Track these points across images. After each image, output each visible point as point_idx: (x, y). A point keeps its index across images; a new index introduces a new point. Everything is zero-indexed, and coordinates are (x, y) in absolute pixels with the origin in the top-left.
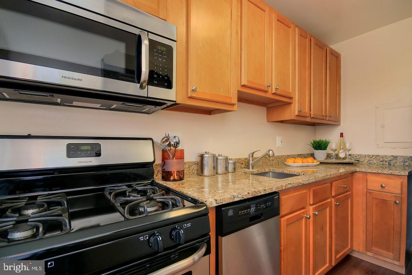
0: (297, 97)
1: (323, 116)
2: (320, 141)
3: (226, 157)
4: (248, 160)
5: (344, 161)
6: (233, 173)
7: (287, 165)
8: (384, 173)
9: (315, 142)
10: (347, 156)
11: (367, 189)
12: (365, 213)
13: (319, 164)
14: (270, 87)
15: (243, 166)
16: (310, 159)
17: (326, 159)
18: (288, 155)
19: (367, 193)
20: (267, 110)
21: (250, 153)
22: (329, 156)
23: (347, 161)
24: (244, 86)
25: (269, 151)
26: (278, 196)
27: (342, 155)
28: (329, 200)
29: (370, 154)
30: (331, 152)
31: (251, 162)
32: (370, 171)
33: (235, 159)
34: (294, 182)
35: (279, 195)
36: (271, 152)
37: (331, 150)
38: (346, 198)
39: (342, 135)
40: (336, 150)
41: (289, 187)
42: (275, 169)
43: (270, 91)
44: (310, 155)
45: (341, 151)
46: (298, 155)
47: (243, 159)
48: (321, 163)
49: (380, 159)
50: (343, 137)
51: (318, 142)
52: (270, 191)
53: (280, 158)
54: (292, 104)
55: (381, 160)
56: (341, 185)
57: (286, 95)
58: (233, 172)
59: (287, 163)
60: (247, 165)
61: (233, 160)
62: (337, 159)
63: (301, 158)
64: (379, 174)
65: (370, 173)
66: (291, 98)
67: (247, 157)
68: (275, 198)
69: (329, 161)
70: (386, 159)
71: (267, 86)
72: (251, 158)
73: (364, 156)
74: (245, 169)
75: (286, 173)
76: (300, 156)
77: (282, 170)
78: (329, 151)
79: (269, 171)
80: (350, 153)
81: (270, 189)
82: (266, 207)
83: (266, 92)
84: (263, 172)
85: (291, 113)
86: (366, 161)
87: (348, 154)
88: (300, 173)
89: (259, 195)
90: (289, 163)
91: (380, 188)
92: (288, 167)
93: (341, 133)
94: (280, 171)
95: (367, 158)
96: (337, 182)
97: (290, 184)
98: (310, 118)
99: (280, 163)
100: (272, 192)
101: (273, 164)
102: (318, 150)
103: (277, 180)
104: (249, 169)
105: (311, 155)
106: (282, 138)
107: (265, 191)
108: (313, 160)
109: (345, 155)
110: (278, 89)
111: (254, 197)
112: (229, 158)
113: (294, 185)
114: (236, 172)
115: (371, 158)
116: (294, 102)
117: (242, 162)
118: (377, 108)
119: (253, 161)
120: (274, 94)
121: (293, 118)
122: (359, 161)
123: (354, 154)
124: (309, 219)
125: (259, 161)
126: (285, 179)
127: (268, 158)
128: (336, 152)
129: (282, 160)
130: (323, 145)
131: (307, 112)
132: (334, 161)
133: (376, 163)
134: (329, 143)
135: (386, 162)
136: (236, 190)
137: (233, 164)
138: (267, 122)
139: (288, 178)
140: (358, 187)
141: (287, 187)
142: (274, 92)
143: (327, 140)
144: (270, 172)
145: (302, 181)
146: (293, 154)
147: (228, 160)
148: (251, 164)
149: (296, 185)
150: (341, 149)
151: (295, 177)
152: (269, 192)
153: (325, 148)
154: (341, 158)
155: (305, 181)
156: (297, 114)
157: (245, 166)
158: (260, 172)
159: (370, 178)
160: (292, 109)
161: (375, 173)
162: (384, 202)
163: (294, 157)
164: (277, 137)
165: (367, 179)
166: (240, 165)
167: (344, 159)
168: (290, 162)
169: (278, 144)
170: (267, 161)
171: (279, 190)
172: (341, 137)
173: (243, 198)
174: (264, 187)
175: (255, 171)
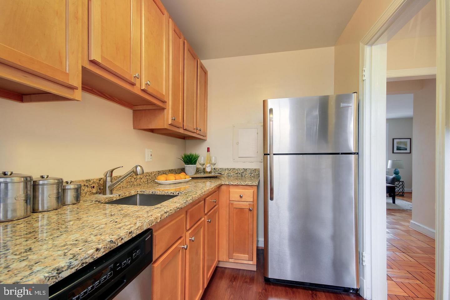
0: (170, 103)
1: (194, 129)
2: (191, 155)
3: (58, 180)
4: (104, 182)
5: (210, 175)
6: (74, 206)
7: (158, 183)
8: (242, 184)
9: (186, 156)
10: (213, 171)
11: (230, 201)
12: (228, 223)
13: (191, 179)
14: (138, 78)
15: (94, 191)
16: (182, 175)
17: (196, 173)
18: (159, 171)
19: (229, 204)
20: (133, 113)
21: (107, 170)
22: (198, 171)
23: (213, 174)
24: (93, 62)
25: (136, 167)
26: (150, 236)
27: (208, 169)
28: (203, 219)
29: (228, 168)
30: (200, 166)
31: (109, 184)
32: (232, 184)
33: (79, 181)
34: (171, 209)
35: (152, 234)
36: (139, 168)
37: (200, 164)
38: (215, 212)
39: (208, 150)
40: (204, 164)
41: (165, 217)
42: (144, 190)
43: (138, 85)
44: (180, 170)
45: (208, 165)
46: (169, 170)
47: (95, 180)
48: (192, 178)
49: (235, 171)
50: (209, 152)
51: (189, 156)
52: (139, 232)
53: (150, 175)
54: (166, 111)
55: (236, 173)
56: (211, 200)
57: (159, 96)
58: (74, 204)
59: (158, 181)
60: (102, 188)
61: (75, 183)
62: (204, 173)
63: (172, 173)
64: (238, 186)
65: (232, 186)
66: (164, 102)
67: (103, 176)
68: (146, 239)
69: (198, 175)
70: (240, 172)
71: (135, 77)
72: (109, 179)
73: (224, 170)
74: (96, 195)
75: (158, 194)
76: (171, 171)
77: (153, 191)
78: (198, 165)
79: (136, 193)
80: (215, 167)
81: (139, 228)
82: (133, 261)
83: (133, 84)
84: (127, 196)
85: (164, 121)
86: (226, 174)
87: (213, 168)
88: (174, 193)
89: (119, 244)
90: (160, 181)
91: (239, 199)
92: (160, 186)
93: (208, 148)
94: (151, 193)
95: (226, 171)
96: (209, 198)
97: (166, 213)
98: (183, 130)
99: (149, 181)
100: (142, 231)
101: (141, 184)
102: (188, 165)
103: (147, 208)
104: (104, 193)
105: (182, 170)
106: (152, 151)
107: (130, 235)
108: (185, 176)
109: (210, 169)
110: (149, 85)
111: (111, 251)
112: (64, 181)
113: (171, 213)
114: (81, 202)
115: (229, 171)
116: (167, 108)
117: (92, 186)
118: (234, 127)
119: (111, 181)
120: (144, 91)
121: (166, 127)
122: (221, 174)
123: (217, 167)
124: (186, 249)
125: (121, 182)
126: (159, 206)
127: (135, 176)
128: (204, 167)
129: (152, 178)
130: (194, 160)
131: (180, 122)
132: (202, 175)
133: (233, 175)
134: (198, 157)
135: (239, 174)
136: (70, 246)
137: (75, 190)
138: (134, 129)
139: (162, 203)
140: (223, 200)
141: (163, 218)
142: (143, 88)
143: (197, 154)
144: (137, 195)
145: (180, 204)
146: (164, 169)
147: (64, 184)
148: (109, 187)
149: (174, 212)
150: (207, 164)
151: (171, 200)
152: (137, 234)
153: (195, 163)
154: (207, 172)
155: (184, 204)
156: (170, 122)
157: (99, 190)
158: (123, 197)
159: (232, 190)
160: (166, 117)
161: (236, 185)
162: (241, 210)
163: (164, 173)
164: (146, 149)
165: (229, 191)
166: (89, 189)
167: (210, 172)
168: (161, 179)
169: (148, 158)
170: (133, 180)
171: (153, 225)
172: (208, 152)
173: (83, 263)
174: (129, 226)
175: (115, 196)
